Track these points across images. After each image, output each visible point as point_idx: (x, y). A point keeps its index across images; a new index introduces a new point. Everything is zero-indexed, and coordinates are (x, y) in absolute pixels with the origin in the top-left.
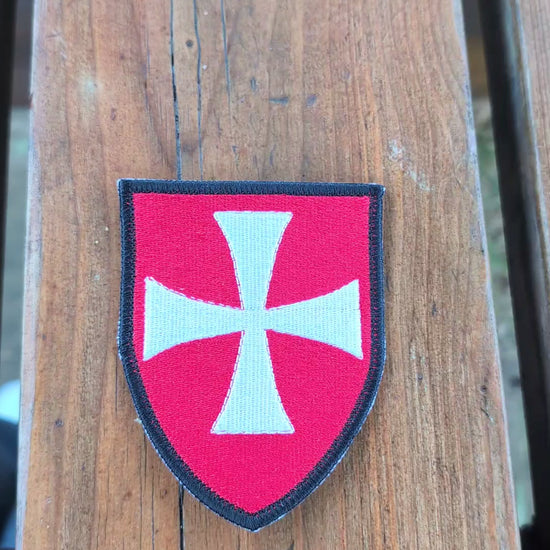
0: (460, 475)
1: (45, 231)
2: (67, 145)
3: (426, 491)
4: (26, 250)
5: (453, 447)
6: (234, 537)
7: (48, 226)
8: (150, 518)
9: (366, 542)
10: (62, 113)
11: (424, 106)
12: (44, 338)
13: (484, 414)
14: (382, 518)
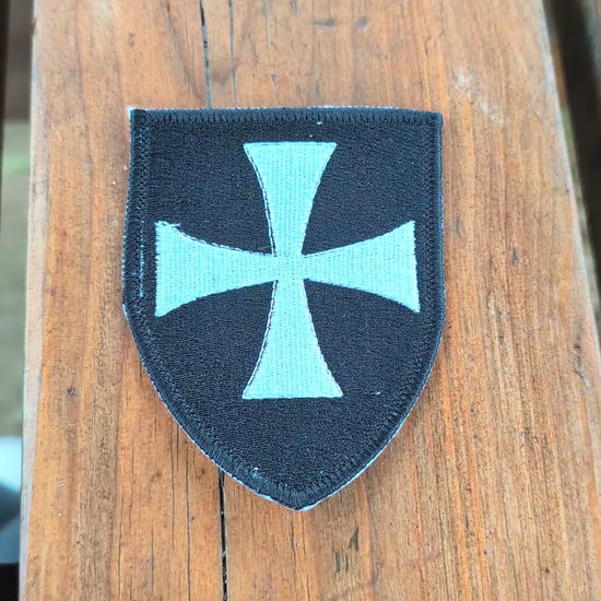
0: (553, 446)
1: (52, 171)
2: (78, 74)
3: (515, 467)
4: (31, 193)
5: (543, 415)
6: (287, 524)
7: (56, 165)
8: (184, 503)
9: (445, 527)
10: (72, 38)
11: (493, 31)
12: (53, 293)
13: (578, 377)
14: (464, 500)
